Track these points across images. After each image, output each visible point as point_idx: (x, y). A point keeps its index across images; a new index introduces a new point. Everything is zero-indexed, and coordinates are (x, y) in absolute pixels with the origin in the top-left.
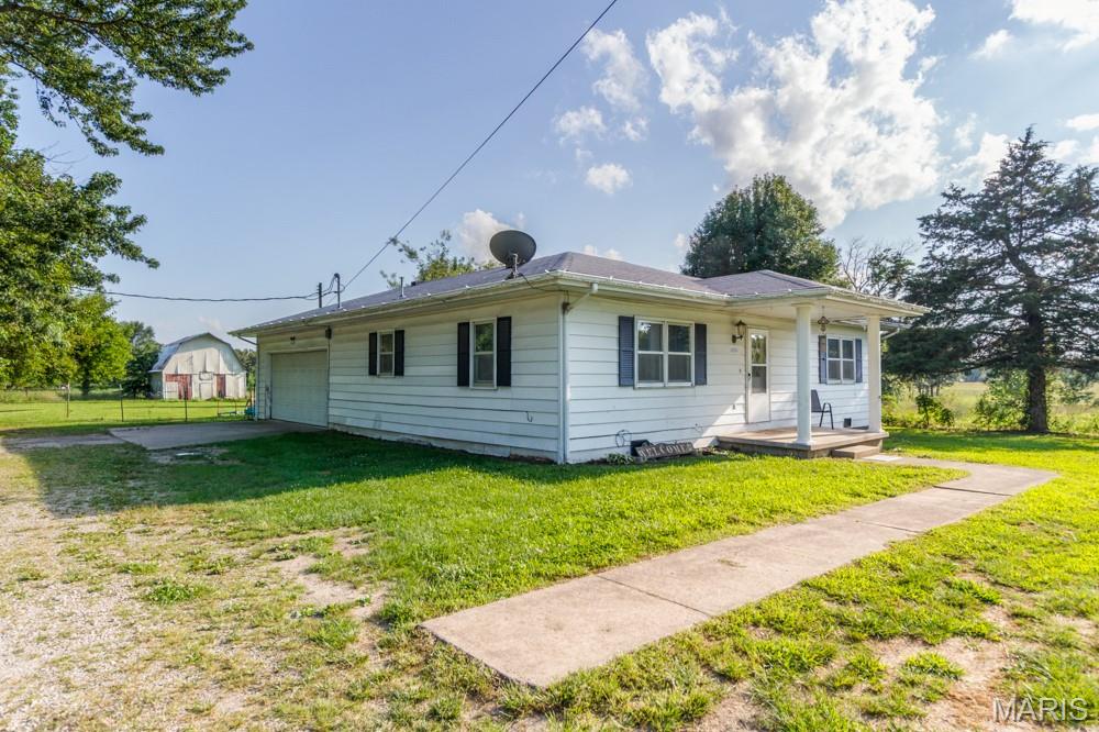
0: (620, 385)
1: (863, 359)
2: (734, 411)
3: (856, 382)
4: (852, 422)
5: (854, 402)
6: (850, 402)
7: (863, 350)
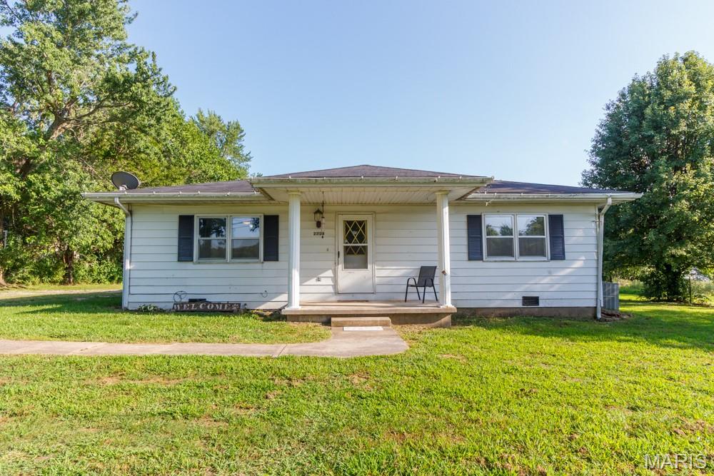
0: (179, 261)
1: (566, 233)
2: (319, 283)
3: (551, 259)
4: (540, 301)
5: (546, 280)
6: (537, 280)
7: (567, 225)
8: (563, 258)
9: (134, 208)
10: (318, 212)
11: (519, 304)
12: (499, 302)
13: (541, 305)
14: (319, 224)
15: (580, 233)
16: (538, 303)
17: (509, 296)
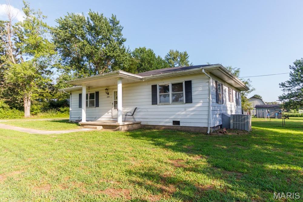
0: (79, 107)
1: (193, 90)
2: (108, 114)
3: (186, 103)
4: (180, 123)
5: (184, 113)
6: (179, 113)
7: (193, 85)
8: (191, 102)
9: (72, 92)
10: (106, 89)
11: (171, 124)
12: (163, 123)
13: (181, 125)
14: (108, 94)
15: (201, 89)
16: (179, 124)
17: (167, 120)
